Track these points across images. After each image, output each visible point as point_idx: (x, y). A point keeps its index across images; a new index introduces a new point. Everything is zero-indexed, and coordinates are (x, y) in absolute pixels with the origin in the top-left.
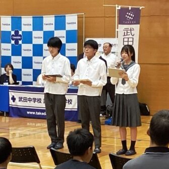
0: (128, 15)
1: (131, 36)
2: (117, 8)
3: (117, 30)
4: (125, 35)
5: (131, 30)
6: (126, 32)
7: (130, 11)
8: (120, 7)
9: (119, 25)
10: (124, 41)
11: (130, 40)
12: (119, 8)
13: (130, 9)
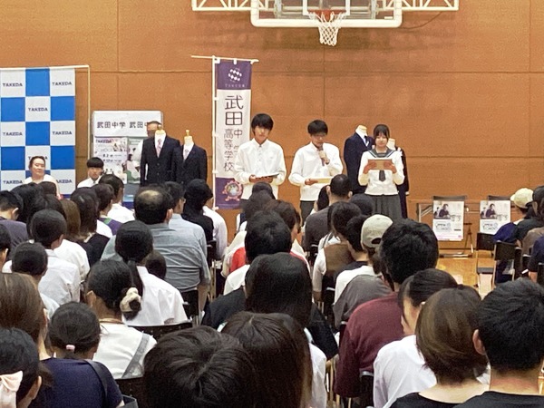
0: (232, 74)
1: (237, 109)
2: (214, 62)
3: (214, 99)
4: (228, 108)
5: (237, 99)
6: (229, 102)
7: (235, 66)
8: (219, 59)
9: (218, 90)
10: (227, 118)
11: (236, 115)
12: (218, 62)
13: (235, 63)
